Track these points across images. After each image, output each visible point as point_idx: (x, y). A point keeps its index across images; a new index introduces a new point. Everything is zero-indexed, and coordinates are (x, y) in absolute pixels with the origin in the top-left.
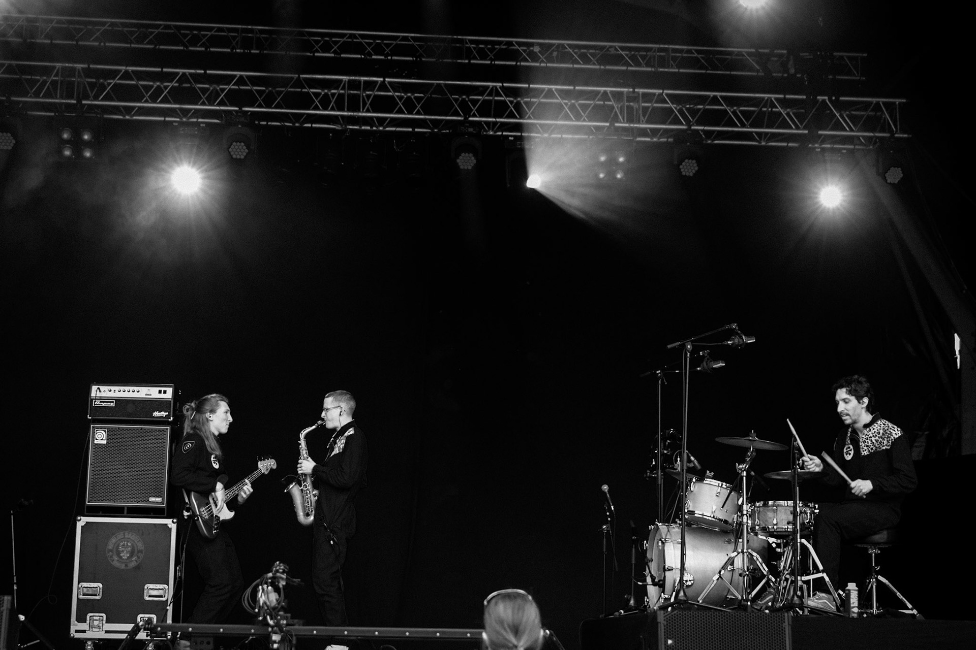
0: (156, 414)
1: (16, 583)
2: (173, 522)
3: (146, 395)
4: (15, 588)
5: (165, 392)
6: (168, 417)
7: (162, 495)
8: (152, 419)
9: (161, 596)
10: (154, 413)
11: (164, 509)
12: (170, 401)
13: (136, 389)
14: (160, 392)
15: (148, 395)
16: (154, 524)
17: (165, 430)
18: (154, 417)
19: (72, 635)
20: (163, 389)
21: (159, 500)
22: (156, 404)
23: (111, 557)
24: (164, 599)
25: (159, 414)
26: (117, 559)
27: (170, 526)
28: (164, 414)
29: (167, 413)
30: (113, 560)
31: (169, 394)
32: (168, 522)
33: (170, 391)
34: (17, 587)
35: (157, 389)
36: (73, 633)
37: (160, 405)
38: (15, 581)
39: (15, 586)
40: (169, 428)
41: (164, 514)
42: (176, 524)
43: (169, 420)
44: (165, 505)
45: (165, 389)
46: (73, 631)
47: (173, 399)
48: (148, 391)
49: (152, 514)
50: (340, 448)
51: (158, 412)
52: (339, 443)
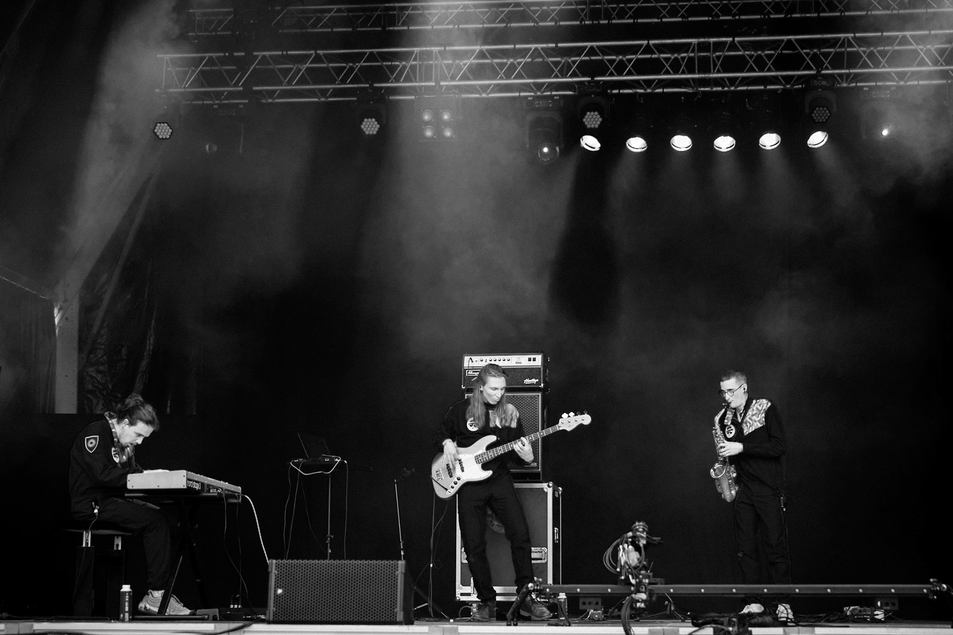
0: (527, 381)
1: (403, 549)
2: (549, 486)
3: (516, 363)
4: (402, 553)
5: (534, 360)
8: (523, 386)
9: (541, 559)
10: (525, 381)
11: (540, 474)
12: (540, 368)
13: (506, 357)
14: (530, 360)
15: (518, 363)
16: (531, 489)
17: (537, 397)
18: (525, 384)
19: (458, 598)
20: (532, 357)
22: (527, 372)
23: (491, 522)
25: (530, 381)
26: (496, 523)
27: (545, 490)
28: (534, 381)
29: (537, 380)
30: (493, 525)
31: (538, 361)
32: (544, 486)
33: (539, 358)
34: (404, 553)
35: (526, 357)
36: (459, 596)
37: (530, 372)
38: (402, 547)
39: (402, 551)
40: (540, 394)
41: (540, 479)
42: (552, 488)
43: (540, 387)
44: (540, 470)
45: (534, 356)
46: (459, 594)
47: (542, 366)
48: (518, 359)
49: (528, 479)
50: (761, 422)
51: (528, 379)
52: (755, 418)
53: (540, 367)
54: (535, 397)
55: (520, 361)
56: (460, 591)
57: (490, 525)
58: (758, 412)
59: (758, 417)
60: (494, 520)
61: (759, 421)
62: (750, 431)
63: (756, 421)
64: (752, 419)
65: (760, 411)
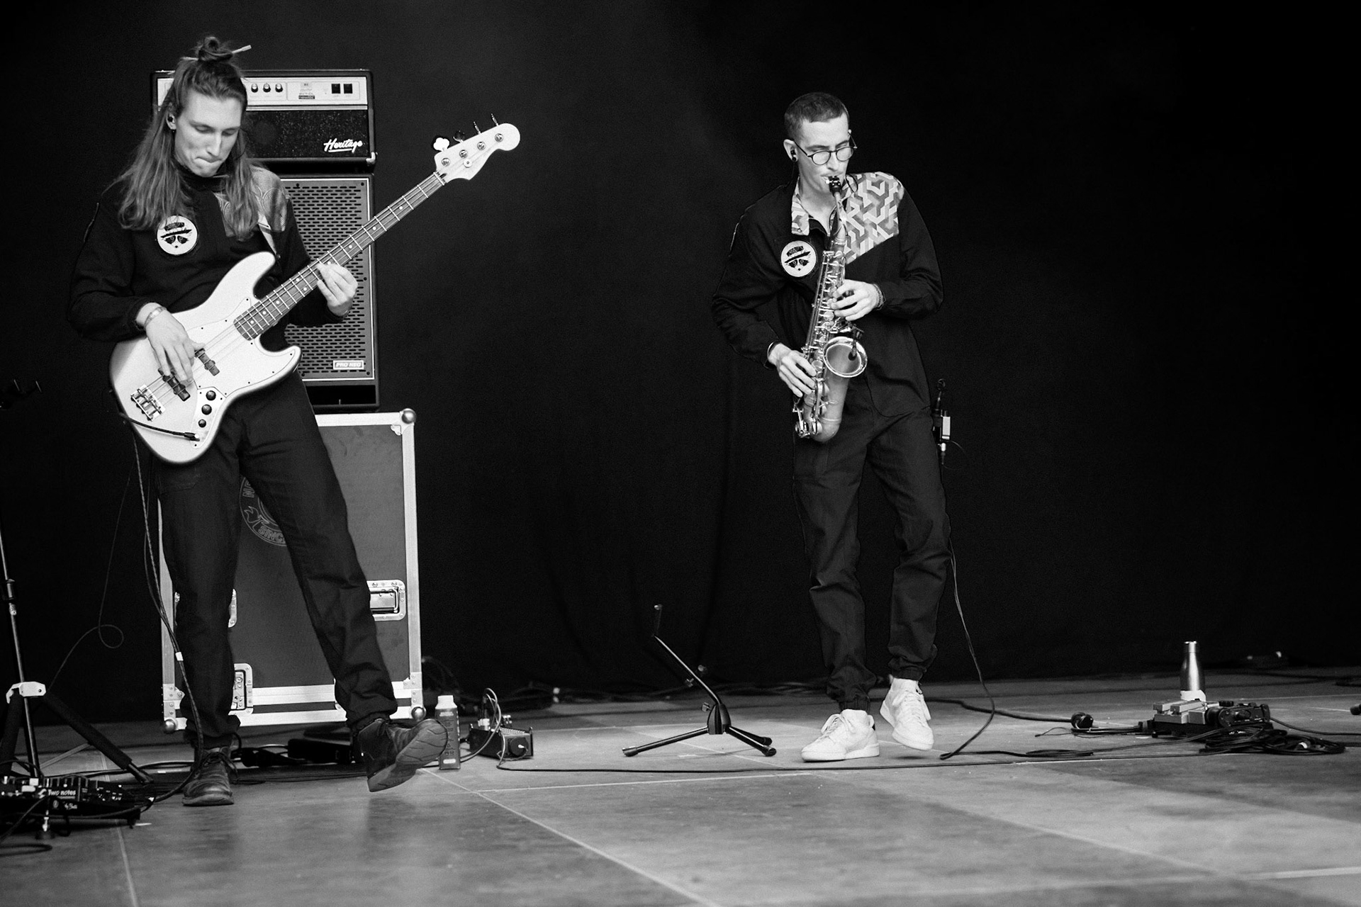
0: (333, 145)
1: (13, 602)
2: (404, 419)
3: (300, 97)
4: (13, 612)
5: (349, 89)
6: (363, 151)
7: (363, 353)
8: (321, 159)
9: (388, 610)
10: (327, 145)
11: (374, 386)
13: (273, 82)
14: (336, 89)
15: (306, 97)
16: (357, 428)
17: (359, 187)
18: (328, 154)
19: (168, 724)
20: (342, 81)
21: (357, 364)
22: (330, 121)
23: (254, 517)
24: (397, 616)
25: (340, 144)
26: (268, 522)
27: (397, 430)
28: (352, 145)
29: (360, 144)
30: (260, 525)
31: (358, 94)
32: (391, 419)
33: (360, 85)
34: (16, 608)
35: (328, 82)
36: (173, 717)
37: (342, 122)
38: (10, 596)
39: (11, 606)
40: (367, 179)
41: (375, 402)
42: (413, 424)
43: (368, 160)
44: (373, 378)
45: (348, 80)
46: (172, 713)
47: (371, 105)
48: (306, 88)
49: (342, 403)
50: (890, 225)
51: (336, 140)
52: (869, 217)
53: (366, 108)
54: (355, 187)
55: (311, 92)
56: (174, 703)
57: (251, 525)
58: (877, 203)
59: (879, 214)
60: (260, 514)
61: (882, 224)
62: (862, 251)
63: (874, 226)
64: (864, 219)
65: (881, 199)
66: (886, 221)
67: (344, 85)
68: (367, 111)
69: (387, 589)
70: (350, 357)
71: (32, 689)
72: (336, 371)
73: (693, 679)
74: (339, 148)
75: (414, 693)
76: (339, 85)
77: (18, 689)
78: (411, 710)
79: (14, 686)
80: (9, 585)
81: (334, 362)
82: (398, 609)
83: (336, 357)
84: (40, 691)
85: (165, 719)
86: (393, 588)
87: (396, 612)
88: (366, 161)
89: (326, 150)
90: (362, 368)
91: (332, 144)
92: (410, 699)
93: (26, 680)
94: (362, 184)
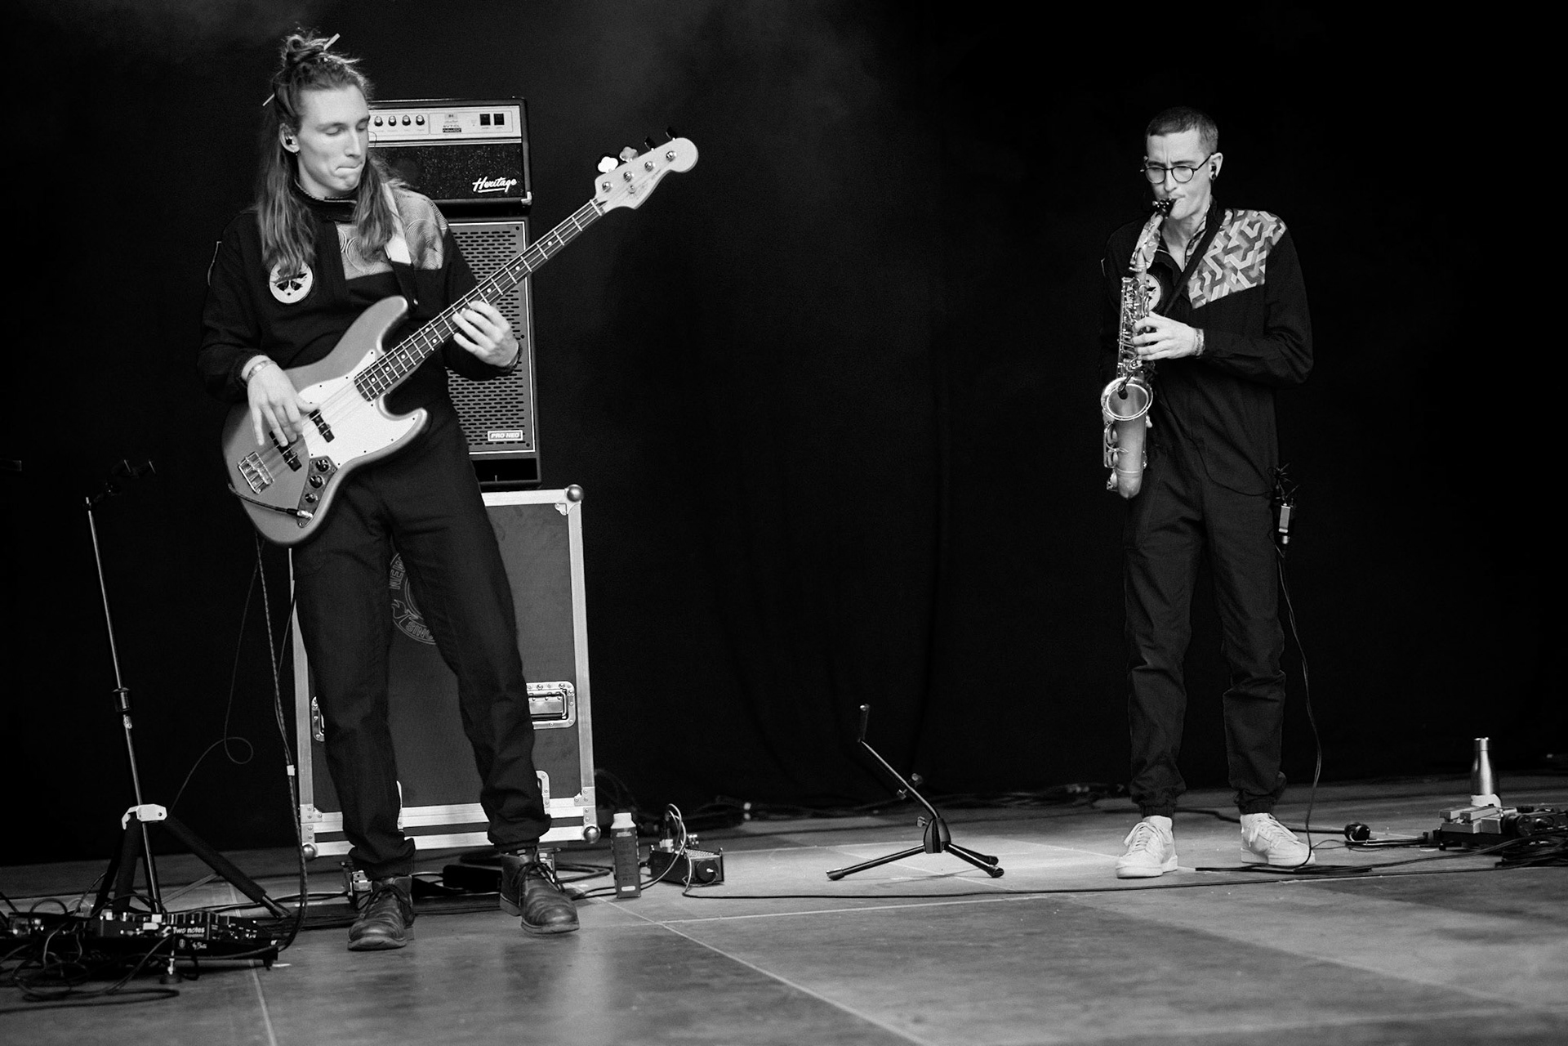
0: (483, 185)
1: (128, 713)
2: (570, 497)
3: (445, 130)
4: (128, 725)
5: (499, 120)
6: (518, 191)
7: (521, 422)
8: (471, 200)
9: (557, 716)
10: (476, 184)
11: (535, 460)
12: (520, 145)
13: (413, 114)
14: (485, 120)
15: (451, 130)
16: (516, 507)
17: (514, 231)
18: (477, 195)
20: (492, 111)
21: (515, 435)
22: (479, 157)
23: (400, 611)
24: (566, 723)
25: (491, 184)
26: (416, 617)
27: (561, 510)
28: (505, 184)
29: (514, 182)
30: (407, 622)
31: (511, 125)
32: (555, 497)
33: (513, 115)
34: (132, 721)
35: (476, 112)
36: (312, 843)
37: (493, 158)
38: (125, 707)
39: (126, 719)
40: (523, 223)
41: (536, 478)
42: (580, 502)
43: (523, 200)
44: (534, 451)
45: (499, 110)
46: (311, 838)
47: (525, 137)
48: (451, 119)
49: (498, 480)
50: (1254, 274)
51: (486, 178)
52: (1232, 260)
53: (519, 141)
54: (509, 232)
55: (457, 124)
56: (312, 826)
57: (398, 621)
58: (1245, 245)
59: (1244, 258)
60: (408, 608)
61: (1245, 271)
62: (1213, 298)
63: (1235, 270)
64: (1225, 262)
65: (1252, 242)
66: (1251, 267)
67: (495, 115)
68: (521, 144)
69: (554, 692)
70: (507, 427)
71: (152, 813)
72: (491, 443)
73: (906, 790)
74: (489, 188)
75: (586, 811)
76: (489, 115)
77: (135, 813)
78: (583, 830)
79: (131, 810)
80: (122, 694)
81: (489, 432)
82: (567, 715)
83: (491, 427)
84: (161, 815)
85: (304, 844)
86: (561, 691)
87: (565, 717)
88: (521, 202)
89: (475, 190)
90: (521, 439)
91: (482, 183)
92: (582, 817)
93: (144, 802)
94: (518, 228)
